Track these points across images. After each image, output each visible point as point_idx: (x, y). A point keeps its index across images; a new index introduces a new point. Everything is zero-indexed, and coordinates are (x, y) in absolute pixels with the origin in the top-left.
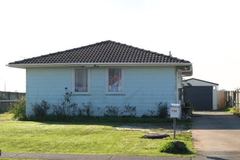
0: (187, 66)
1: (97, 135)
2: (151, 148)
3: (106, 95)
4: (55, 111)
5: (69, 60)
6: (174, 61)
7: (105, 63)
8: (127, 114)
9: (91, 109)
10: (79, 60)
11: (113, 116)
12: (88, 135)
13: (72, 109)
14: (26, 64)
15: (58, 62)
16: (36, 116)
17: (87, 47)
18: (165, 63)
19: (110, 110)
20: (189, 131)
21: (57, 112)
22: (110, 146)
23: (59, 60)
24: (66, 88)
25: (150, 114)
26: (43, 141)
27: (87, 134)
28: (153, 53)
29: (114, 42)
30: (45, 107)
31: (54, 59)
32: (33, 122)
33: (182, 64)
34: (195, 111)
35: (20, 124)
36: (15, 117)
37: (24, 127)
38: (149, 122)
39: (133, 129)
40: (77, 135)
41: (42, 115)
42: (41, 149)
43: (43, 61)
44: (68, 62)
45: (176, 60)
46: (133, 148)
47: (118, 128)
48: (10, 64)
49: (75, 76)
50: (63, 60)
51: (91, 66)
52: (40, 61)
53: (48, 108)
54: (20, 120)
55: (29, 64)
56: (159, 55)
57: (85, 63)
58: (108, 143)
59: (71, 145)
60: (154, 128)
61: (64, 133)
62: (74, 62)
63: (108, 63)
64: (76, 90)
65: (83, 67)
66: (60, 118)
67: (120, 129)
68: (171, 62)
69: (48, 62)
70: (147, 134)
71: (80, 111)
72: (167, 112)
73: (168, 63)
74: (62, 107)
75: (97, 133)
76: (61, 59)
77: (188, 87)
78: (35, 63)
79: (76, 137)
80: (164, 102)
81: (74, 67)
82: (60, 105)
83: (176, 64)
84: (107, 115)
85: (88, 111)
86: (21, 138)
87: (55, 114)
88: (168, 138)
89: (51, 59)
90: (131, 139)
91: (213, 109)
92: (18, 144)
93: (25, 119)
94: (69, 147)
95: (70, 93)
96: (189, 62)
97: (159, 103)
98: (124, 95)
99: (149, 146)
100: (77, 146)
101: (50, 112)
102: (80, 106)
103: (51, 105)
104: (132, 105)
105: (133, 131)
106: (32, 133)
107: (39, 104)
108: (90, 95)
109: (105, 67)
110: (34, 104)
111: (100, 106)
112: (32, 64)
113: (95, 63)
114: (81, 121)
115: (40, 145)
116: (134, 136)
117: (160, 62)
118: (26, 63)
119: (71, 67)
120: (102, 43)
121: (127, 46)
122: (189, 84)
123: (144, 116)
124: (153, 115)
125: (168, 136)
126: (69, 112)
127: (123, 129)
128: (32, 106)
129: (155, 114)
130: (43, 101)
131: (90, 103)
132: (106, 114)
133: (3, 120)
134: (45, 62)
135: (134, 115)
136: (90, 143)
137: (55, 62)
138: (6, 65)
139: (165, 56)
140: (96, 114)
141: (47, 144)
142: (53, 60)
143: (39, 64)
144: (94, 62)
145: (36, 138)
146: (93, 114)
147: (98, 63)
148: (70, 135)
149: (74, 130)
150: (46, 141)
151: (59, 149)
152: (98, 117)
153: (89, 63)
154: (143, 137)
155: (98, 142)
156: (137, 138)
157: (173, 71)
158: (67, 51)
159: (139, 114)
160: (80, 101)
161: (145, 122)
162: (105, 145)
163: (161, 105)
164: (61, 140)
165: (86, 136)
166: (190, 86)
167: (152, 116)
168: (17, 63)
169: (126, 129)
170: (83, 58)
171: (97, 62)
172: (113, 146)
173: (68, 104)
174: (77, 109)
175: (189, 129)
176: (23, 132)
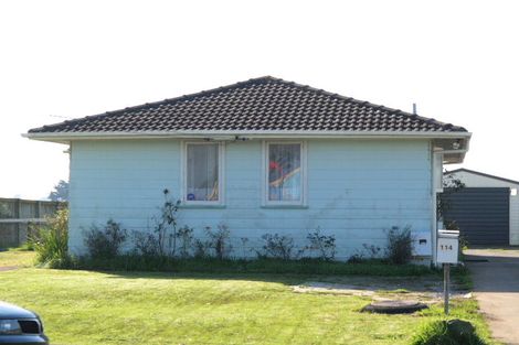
0: (458, 140)
1: (253, 304)
2: (389, 336)
3: (263, 208)
4: (139, 246)
5: (173, 124)
6: (428, 129)
7: (261, 131)
8: (315, 254)
9: (225, 241)
10: (181, 124)
11: (279, 259)
12: (231, 305)
13: (179, 242)
14: (70, 133)
15: (147, 129)
16: (94, 256)
17: (216, 92)
18: (406, 132)
19: (272, 245)
20: (469, 295)
21: (144, 249)
22: (289, 331)
23: (150, 124)
24: (166, 192)
25: (367, 255)
26: (126, 317)
27: (227, 300)
28: (375, 108)
29: (279, 82)
30: (115, 236)
31: (138, 120)
32: (86, 272)
33: (448, 134)
34: (469, 248)
35: (60, 277)
36: (43, 260)
37: (71, 284)
38: (367, 274)
39: (335, 291)
40: (203, 303)
41: (106, 255)
42: (126, 336)
43: (112, 124)
44: (170, 128)
45: (431, 124)
46: (347, 337)
47: (296, 288)
48: (31, 131)
49: (189, 161)
50: (158, 124)
51: (228, 138)
52: (104, 124)
53: (123, 238)
54: (55, 266)
55: (77, 133)
56: (390, 112)
57: (213, 131)
58: (284, 325)
59: (196, 328)
60: (385, 288)
61: (170, 298)
62: (186, 128)
63: (269, 131)
64: (191, 197)
65: (208, 140)
66: (151, 262)
67: (304, 290)
68: (420, 128)
69: (124, 129)
70: (372, 303)
71: (200, 246)
72: (410, 249)
73: (414, 132)
74: (156, 235)
75: (250, 298)
76: (154, 120)
77: (456, 190)
78: (92, 129)
79: (202, 309)
80: (403, 225)
81: (185, 140)
82: (152, 232)
83: (432, 133)
84: (265, 257)
85: (219, 246)
86: (70, 310)
87: (140, 252)
88: (424, 311)
89: (130, 120)
90: (337, 314)
91: (511, 243)
92: (68, 323)
93: (67, 265)
94: (193, 332)
95: (175, 203)
96: (465, 131)
97: (390, 228)
98: (306, 208)
99: (382, 331)
100: (210, 329)
101: (126, 248)
102: (199, 234)
103: (129, 232)
104: (326, 233)
105: (334, 294)
106: (93, 298)
107: (102, 229)
108: (224, 207)
109: (260, 141)
110: (88, 230)
111: (247, 234)
112: (86, 133)
113: (237, 132)
114: (202, 272)
115: (121, 326)
116: (342, 306)
117: (379, 128)
118: (69, 129)
119: (177, 141)
120: (252, 82)
121: (313, 91)
122: (458, 183)
123: (354, 260)
124: (376, 257)
125: (425, 307)
126: (173, 248)
127: (309, 289)
128: (84, 232)
129: (381, 254)
130: (109, 223)
131: (224, 227)
132: (263, 253)
133: (12, 268)
134: (116, 129)
135: (329, 256)
136: (240, 324)
137: (139, 128)
138: (23, 135)
139: (406, 116)
140: (238, 253)
141: (138, 324)
142: (135, 124)
143: (101, 133)
144: (234, 128)
145: (106, 311)
146: (231, 254)
147: (245, 131)
148: (186, 303)
149: (194, 292)
150: (133, 317)
151: (169, 336)
152: (242, 262)
153: (221, 131)
154: (363, 311)
155: (260, 321)
156: (350, 313)
157: (424, 152)
158: (167, 102)
159: (342, 254)
160: (200, 223)
161: (356, 274)
162: (277, 328)
163: (396, 233)
164: (167, 314)
165: (225, 306)
166: (460, 187)
167: (373, 259)
168: (47, 129)
169: (317, 289)
170: (207, 119)
171: (242, 128)
172: (296, 330)
173: (170, 229)
174: (193, 241)
175: (467, 290)
176: (72, 297)
